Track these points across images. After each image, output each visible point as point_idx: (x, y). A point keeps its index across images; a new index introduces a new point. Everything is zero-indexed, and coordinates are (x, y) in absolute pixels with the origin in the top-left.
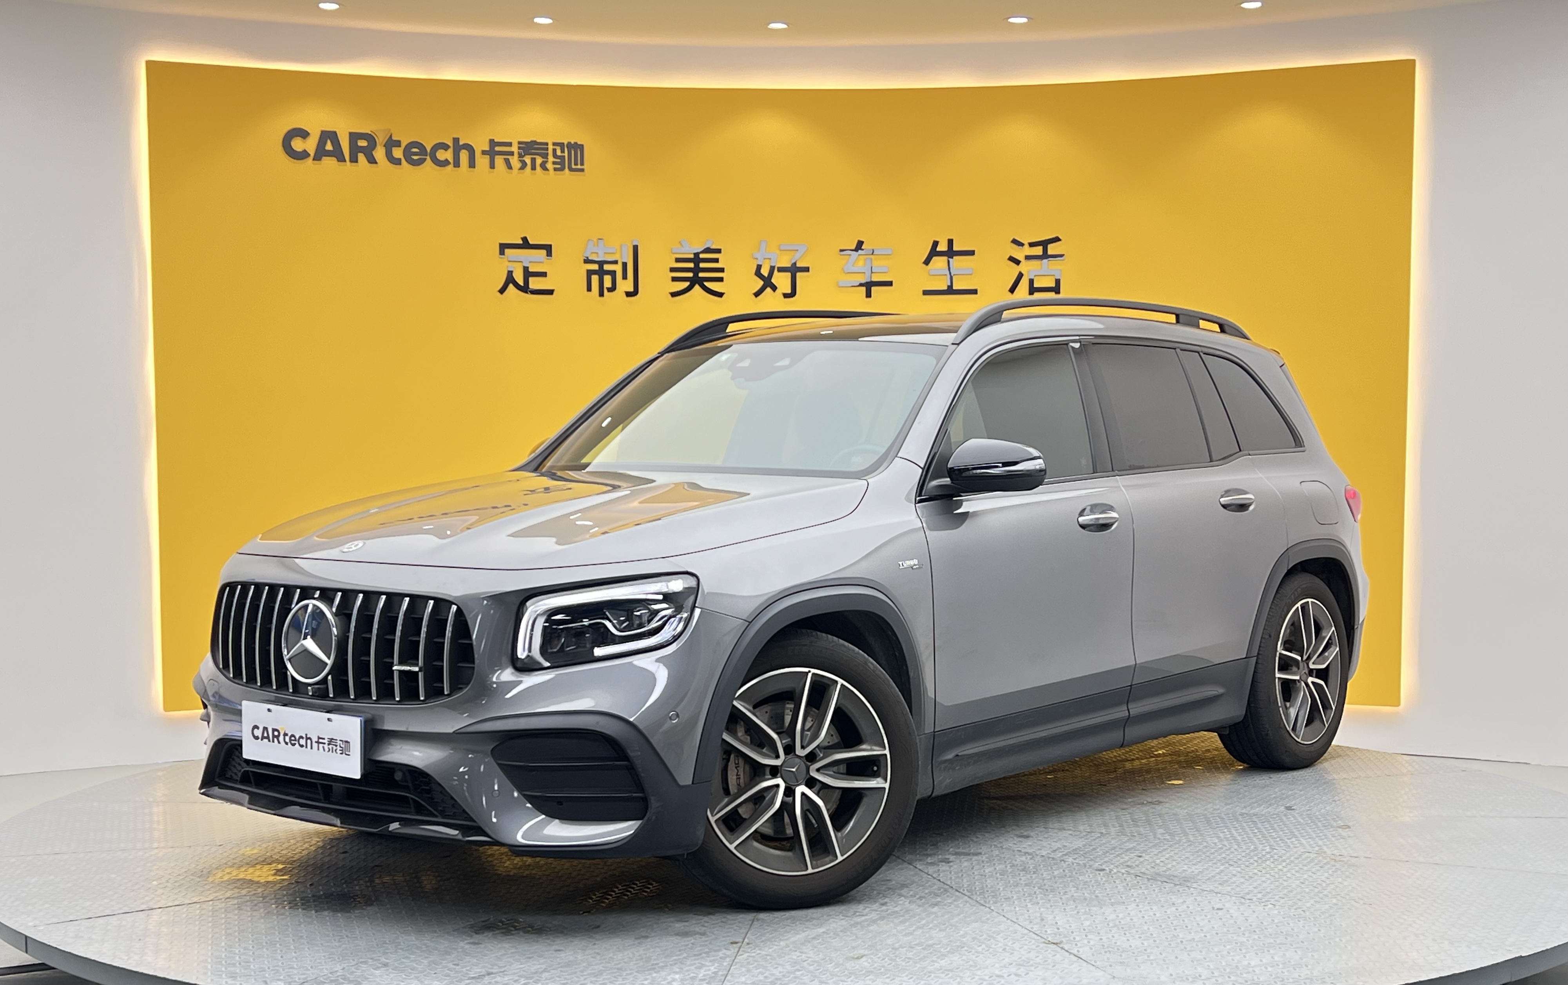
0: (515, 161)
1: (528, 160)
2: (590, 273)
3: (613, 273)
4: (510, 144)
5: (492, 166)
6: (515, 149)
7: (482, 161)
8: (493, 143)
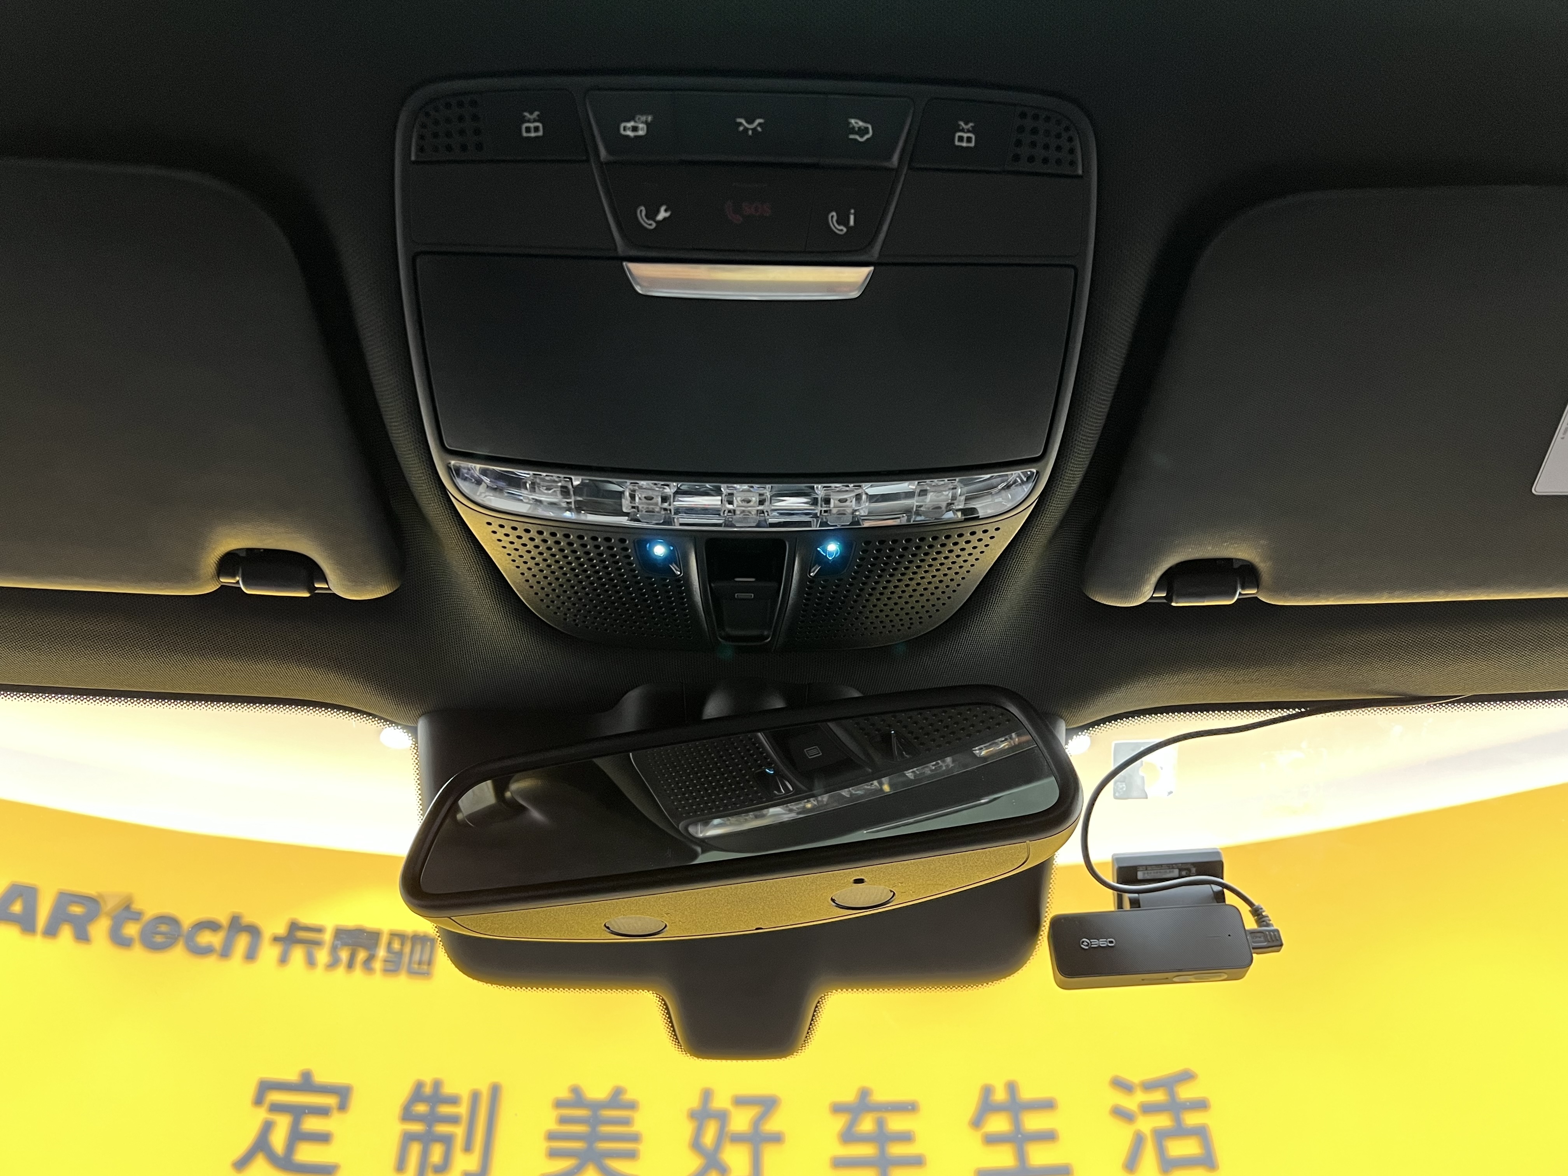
0: (322, 956)
1: (344, 955)
2: (408, 1139)
3: (447, 1141)
4: (319, 930)
5: (283, 960)
6: (328, 937)
7: (269, 953)
8: (294, 926)
